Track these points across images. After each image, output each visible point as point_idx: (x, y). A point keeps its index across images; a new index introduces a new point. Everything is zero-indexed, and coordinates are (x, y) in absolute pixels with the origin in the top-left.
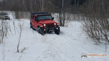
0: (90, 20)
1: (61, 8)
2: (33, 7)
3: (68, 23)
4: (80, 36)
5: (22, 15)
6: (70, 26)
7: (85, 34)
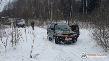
0: (99, 28)
1: (70, 15)
2: (42, 15)
7: (94, 42)
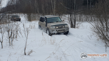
3: (79, 24)
4: (90, 38)
5: (34, 17)
6: (81, 27)
7: (95, 36)
